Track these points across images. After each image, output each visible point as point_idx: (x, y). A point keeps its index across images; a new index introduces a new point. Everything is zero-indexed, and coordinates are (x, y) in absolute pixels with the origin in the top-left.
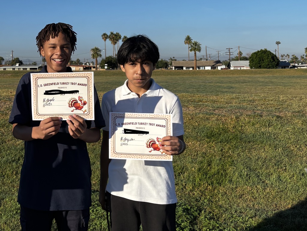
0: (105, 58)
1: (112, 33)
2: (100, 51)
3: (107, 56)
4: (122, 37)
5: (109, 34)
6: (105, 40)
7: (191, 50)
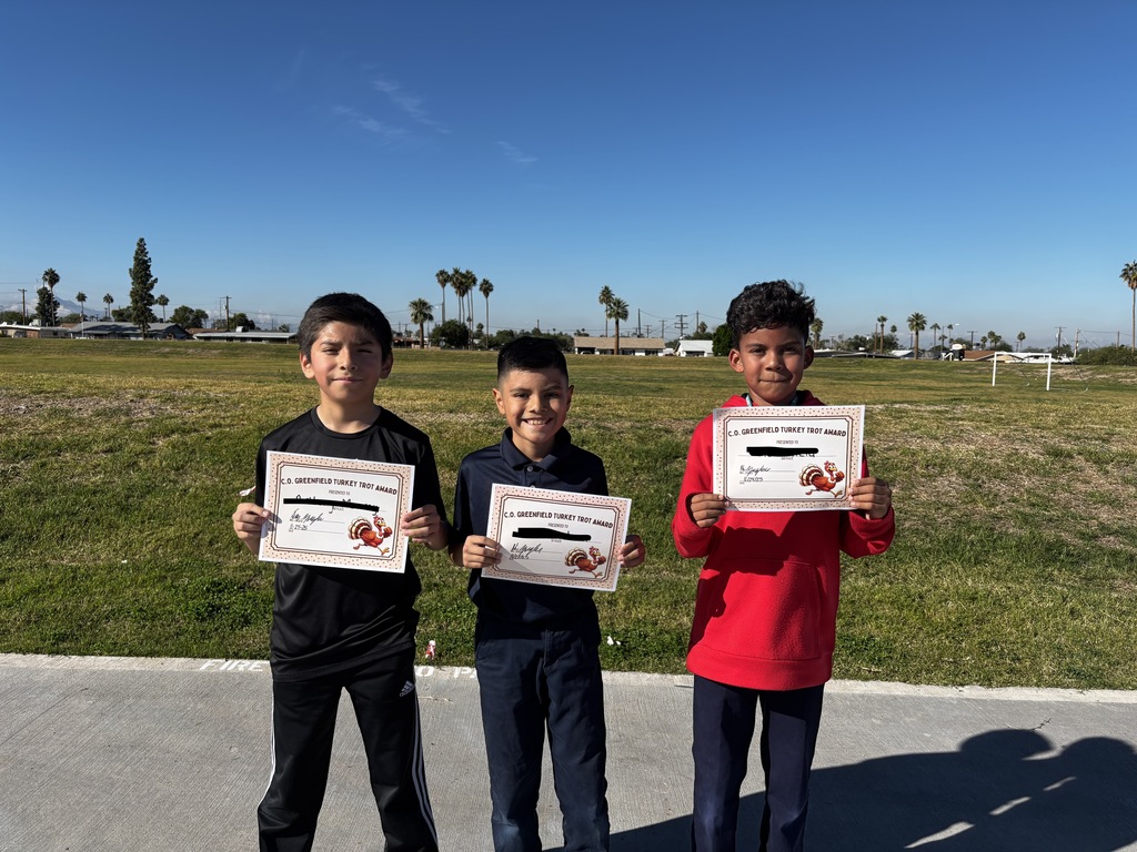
0: (441, 324)
1: (456, 271)
2: (429, 308)
3: (447, 320)
4: (479, 282)
5: (451, 272)
6: (444, 286)
7: (610, 316)
